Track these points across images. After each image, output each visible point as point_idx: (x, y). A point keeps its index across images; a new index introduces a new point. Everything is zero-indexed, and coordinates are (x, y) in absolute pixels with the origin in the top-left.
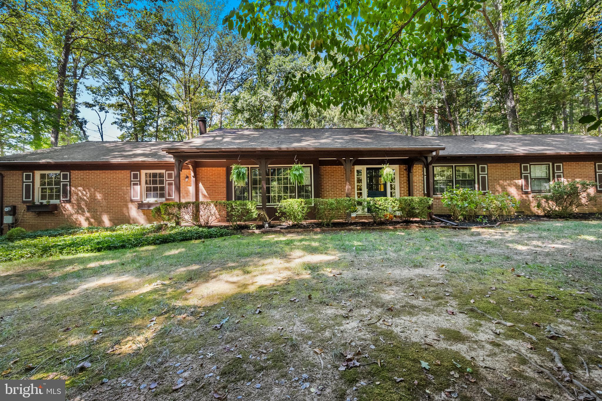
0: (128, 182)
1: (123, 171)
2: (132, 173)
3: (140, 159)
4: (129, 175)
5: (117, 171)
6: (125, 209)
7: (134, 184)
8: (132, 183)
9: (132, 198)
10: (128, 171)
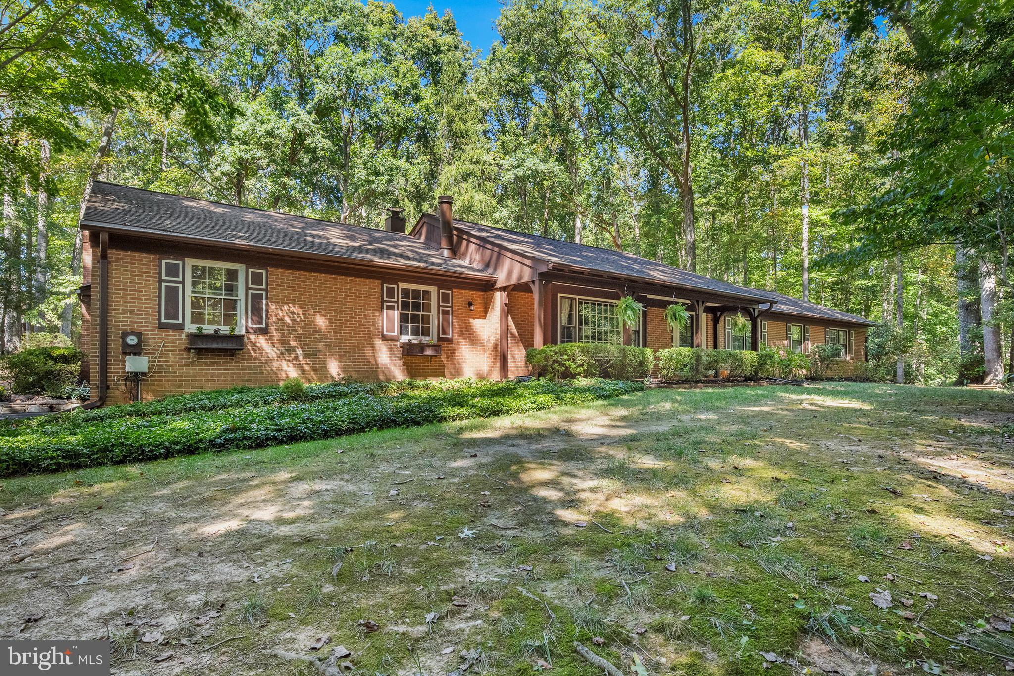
0: (377, 302)
1: (368, 281)
2: (385, 285)
3: (402, 263)
4: (378, 289)
5: (358, 280)
6: (368, 352)
7: (389, 308)
8: (385, 304)
9: (385, 333)
10: (377, 282)
